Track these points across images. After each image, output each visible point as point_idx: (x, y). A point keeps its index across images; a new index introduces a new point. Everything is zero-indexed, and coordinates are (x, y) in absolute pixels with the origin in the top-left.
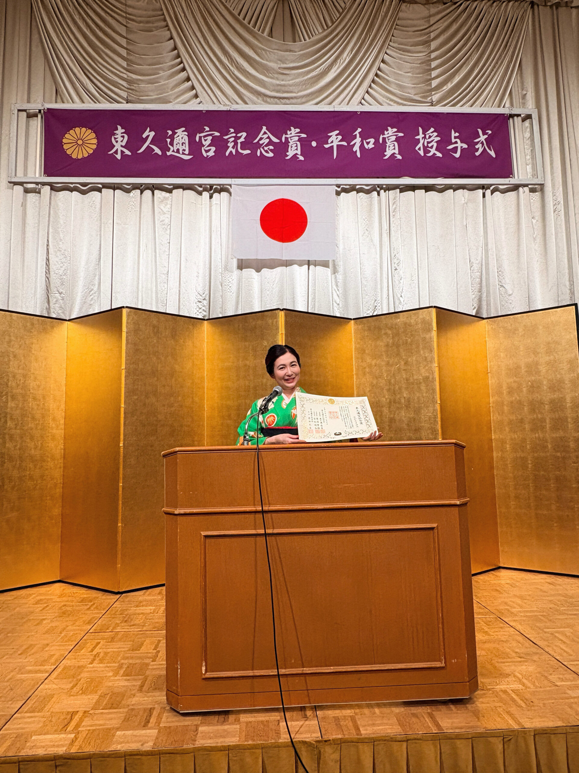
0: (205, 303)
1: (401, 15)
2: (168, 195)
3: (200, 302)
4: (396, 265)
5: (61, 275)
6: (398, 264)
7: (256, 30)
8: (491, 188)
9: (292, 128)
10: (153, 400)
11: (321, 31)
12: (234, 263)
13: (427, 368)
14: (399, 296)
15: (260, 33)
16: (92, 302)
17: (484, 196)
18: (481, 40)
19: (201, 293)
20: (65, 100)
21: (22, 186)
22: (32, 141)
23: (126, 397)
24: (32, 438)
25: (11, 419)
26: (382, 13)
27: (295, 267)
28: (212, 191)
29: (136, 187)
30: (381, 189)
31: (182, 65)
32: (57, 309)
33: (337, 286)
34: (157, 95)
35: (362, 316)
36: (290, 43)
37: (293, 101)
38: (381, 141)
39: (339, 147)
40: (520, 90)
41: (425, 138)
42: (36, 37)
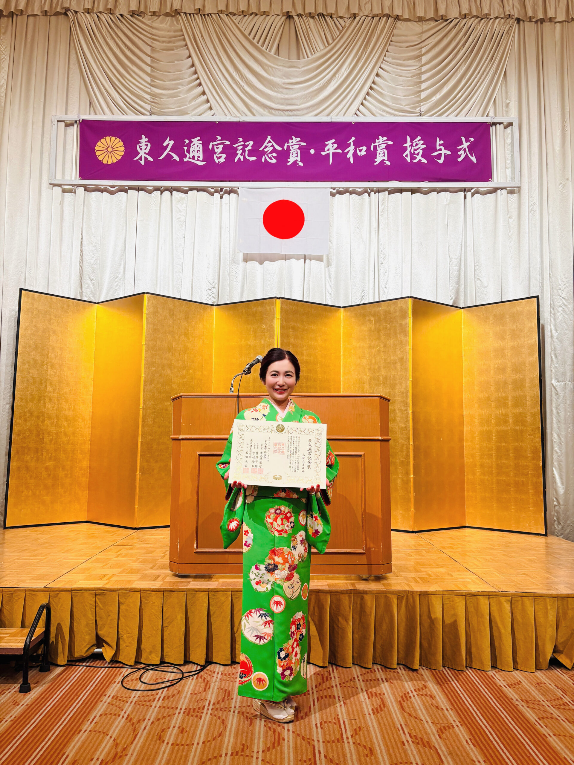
0: (215, 290)
1: (396, 32)
2: (184, 195)
3: (210, 290)
4: (382, 260)
5: (92, 265)
6: (384, 259)
7: (264, 48)
8: (473, 191)
9: (293, 137)
10: (168, 371)
11: (322, 48)
12: (241, 257)
13: (402, 350)
14: (384, 287)
15: (267, 51)
16: (117, 288)
17: (465, 197)
18: (469, 53)
19: (211, 282)
20: (98, 113)
21: (61, 187)
22: (69, 147)
23: (145, 368)
24: (67, 401)
25: (51, 384)
26: (378, 31)
27: (293, 260)
28: (223, 192)
29: (157, 189)
30: (371, 191)
31: (198, 81)
32: (89, 293)
33: (330, 277)
34: (178, 107)
35: (350, 305)
36: (294, 60)
37: (295, 113)
38: (372, 149)
39: (334, 154)
40: (504, 100)
41: (412, 145)
42: (73, 56)
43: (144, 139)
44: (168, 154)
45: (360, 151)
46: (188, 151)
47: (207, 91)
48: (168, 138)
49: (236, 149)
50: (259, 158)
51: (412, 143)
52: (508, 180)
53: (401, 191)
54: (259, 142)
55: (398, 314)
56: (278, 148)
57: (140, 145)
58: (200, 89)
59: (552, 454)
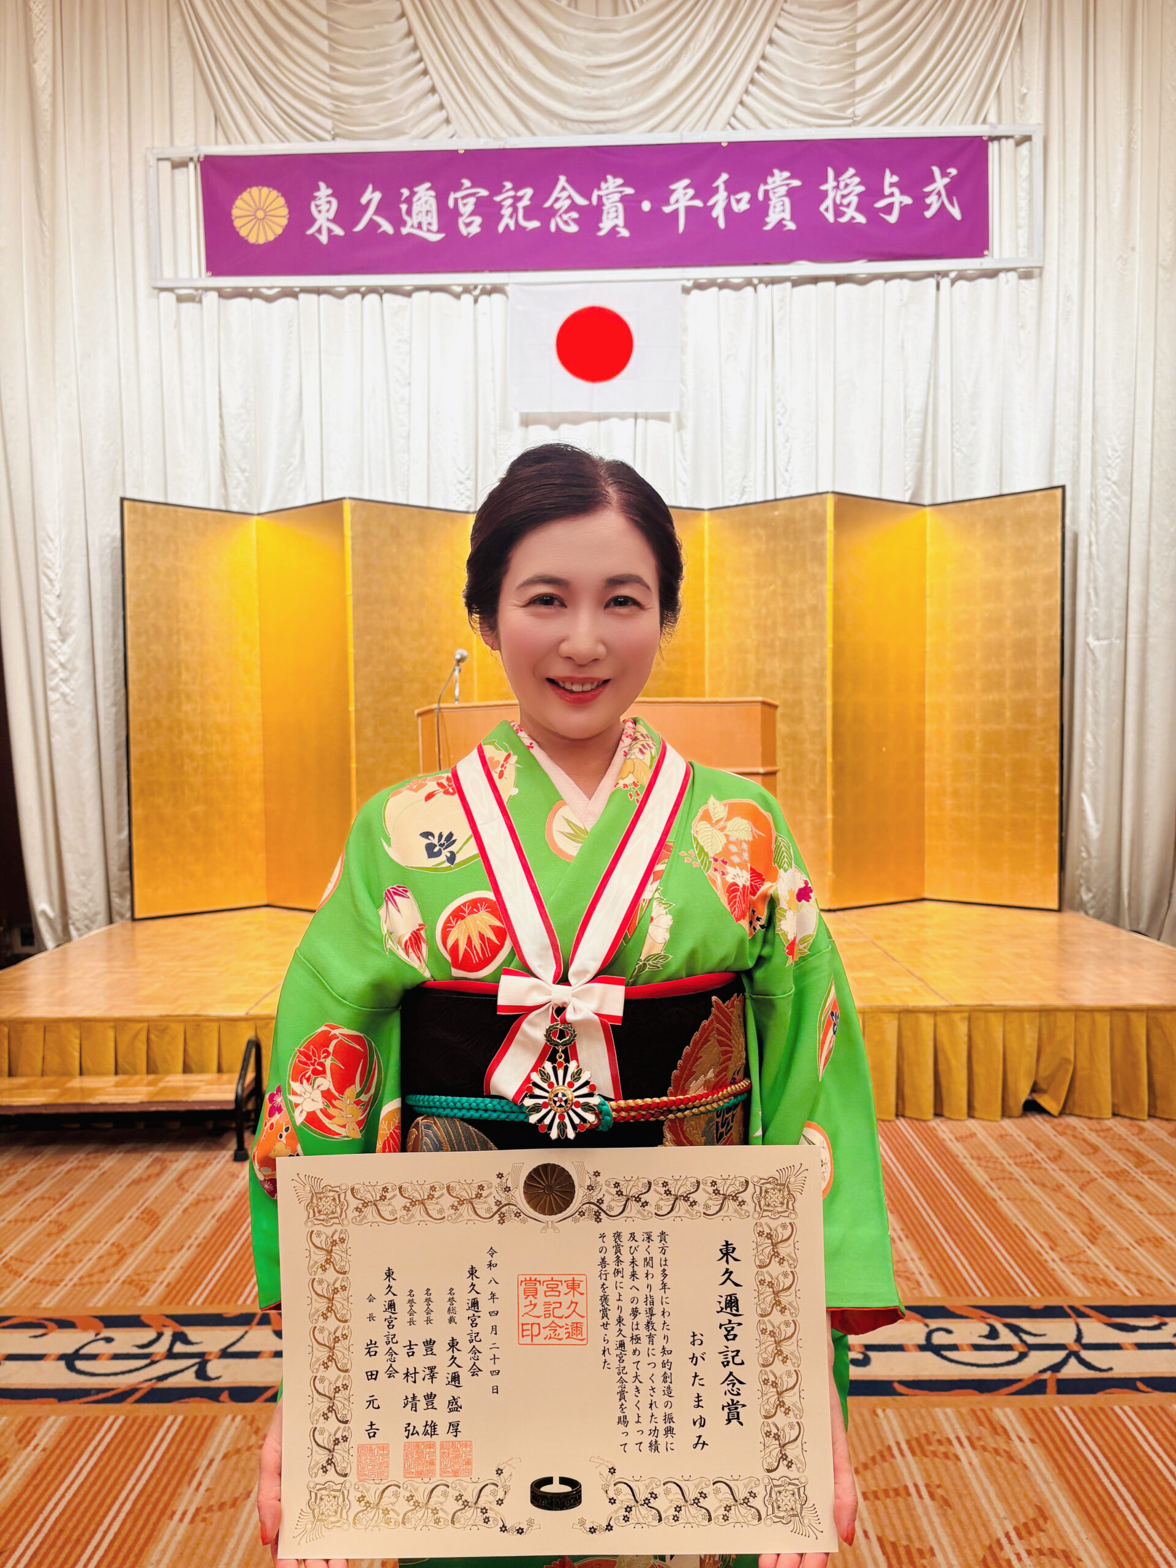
0: (470, 484)
2: (405, 301)
3: (461, 483)
4: (780, 418)
5: (242, 442)
6: (783, 416)
8: (952, 276)
9: (610, 178)
10: (395, 641)
12: (516, 419)
13: (814, 591)
14: (784, 469)
16: (292, 485)
17: (938, 288)
19: (463, 467)
20: (232, 140)
21: (174, 292)
22: (181, 210)
23: (355, 637)
24: (217, 697)
25: (187, 669)
27: (613, 421)
28: (478, 293)
29: (352, 290)
30: (759, 283)
31: (421, 66)
32: (240, 497)
33: (683, 451)
34: (385, 122)
35: (721, 505)
36: (607, 17)
37: (611, 126)
38: (761, 196)
39: (689, 210)
40: (1017, 86)
41: (837, 187)
42: (177, 22)
43: (324, 191)
44: (371, 221)
45: (738, 201)
46: (409, 212)
47: (439, 86)
48: (370, 188)
49: (499, 206)
50: (546, 224)
51: (838, 182)
52: (1021, 250)
53: (815, 280)
54: (543, 191)
55: (808, 523)
56: (581, 201)
57: (318, 202)
58: (425, 82)
59: (1082, 769)
